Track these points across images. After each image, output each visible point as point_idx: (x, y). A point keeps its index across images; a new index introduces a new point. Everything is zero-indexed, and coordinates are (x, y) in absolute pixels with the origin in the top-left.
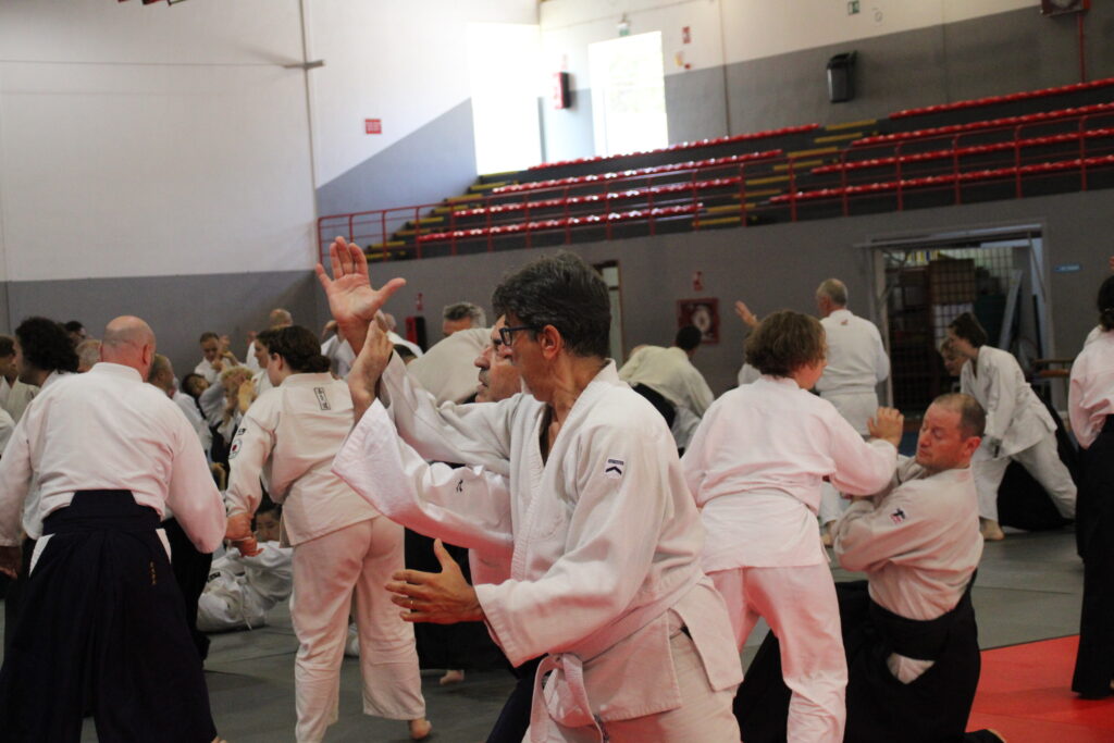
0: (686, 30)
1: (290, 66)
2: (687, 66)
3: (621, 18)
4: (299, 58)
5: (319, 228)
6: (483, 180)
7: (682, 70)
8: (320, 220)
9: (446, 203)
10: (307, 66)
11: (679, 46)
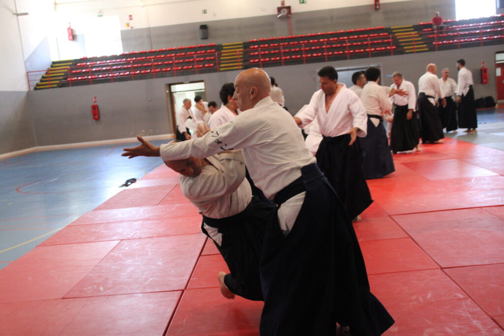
0: (131, 16)
1: (14, 14)
2: (132, 27)
3: (99, 11)
4: (15, 12)
5: (28, 76)
6: (54, 63)
7: (129, 28)
8: (27, 73)
9: (49, 70)
10: (18, 15)
11: (128, 21)
